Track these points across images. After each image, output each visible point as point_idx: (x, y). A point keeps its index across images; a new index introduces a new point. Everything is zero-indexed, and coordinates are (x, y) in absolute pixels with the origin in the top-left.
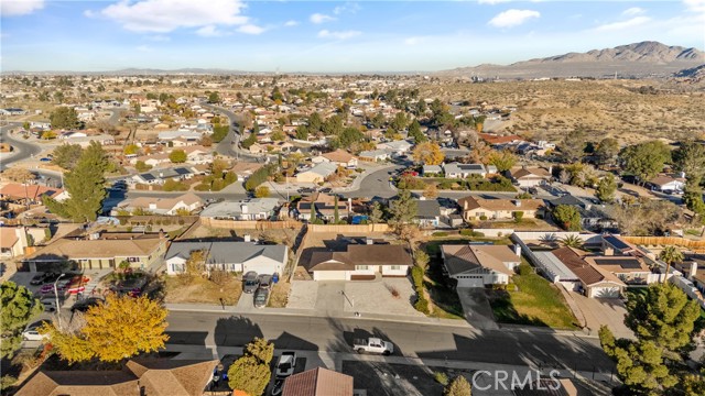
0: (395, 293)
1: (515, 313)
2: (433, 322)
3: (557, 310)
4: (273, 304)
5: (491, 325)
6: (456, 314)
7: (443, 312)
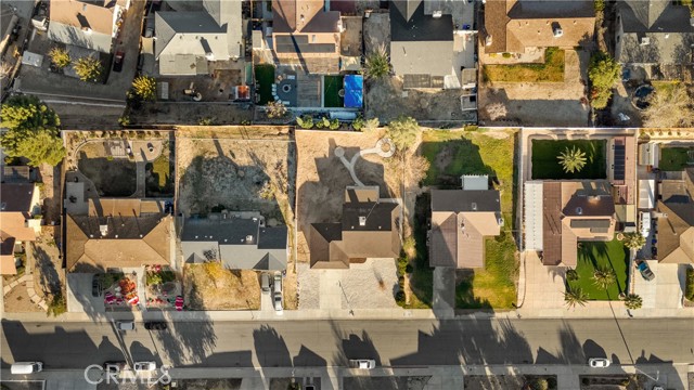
0: (381, 283)
1: (472, 297)
2: (407, 314)
3: (506, 290)
4: (288, 305)
5: (450, 313)
6: (426, 303)
7: (417, 301)
